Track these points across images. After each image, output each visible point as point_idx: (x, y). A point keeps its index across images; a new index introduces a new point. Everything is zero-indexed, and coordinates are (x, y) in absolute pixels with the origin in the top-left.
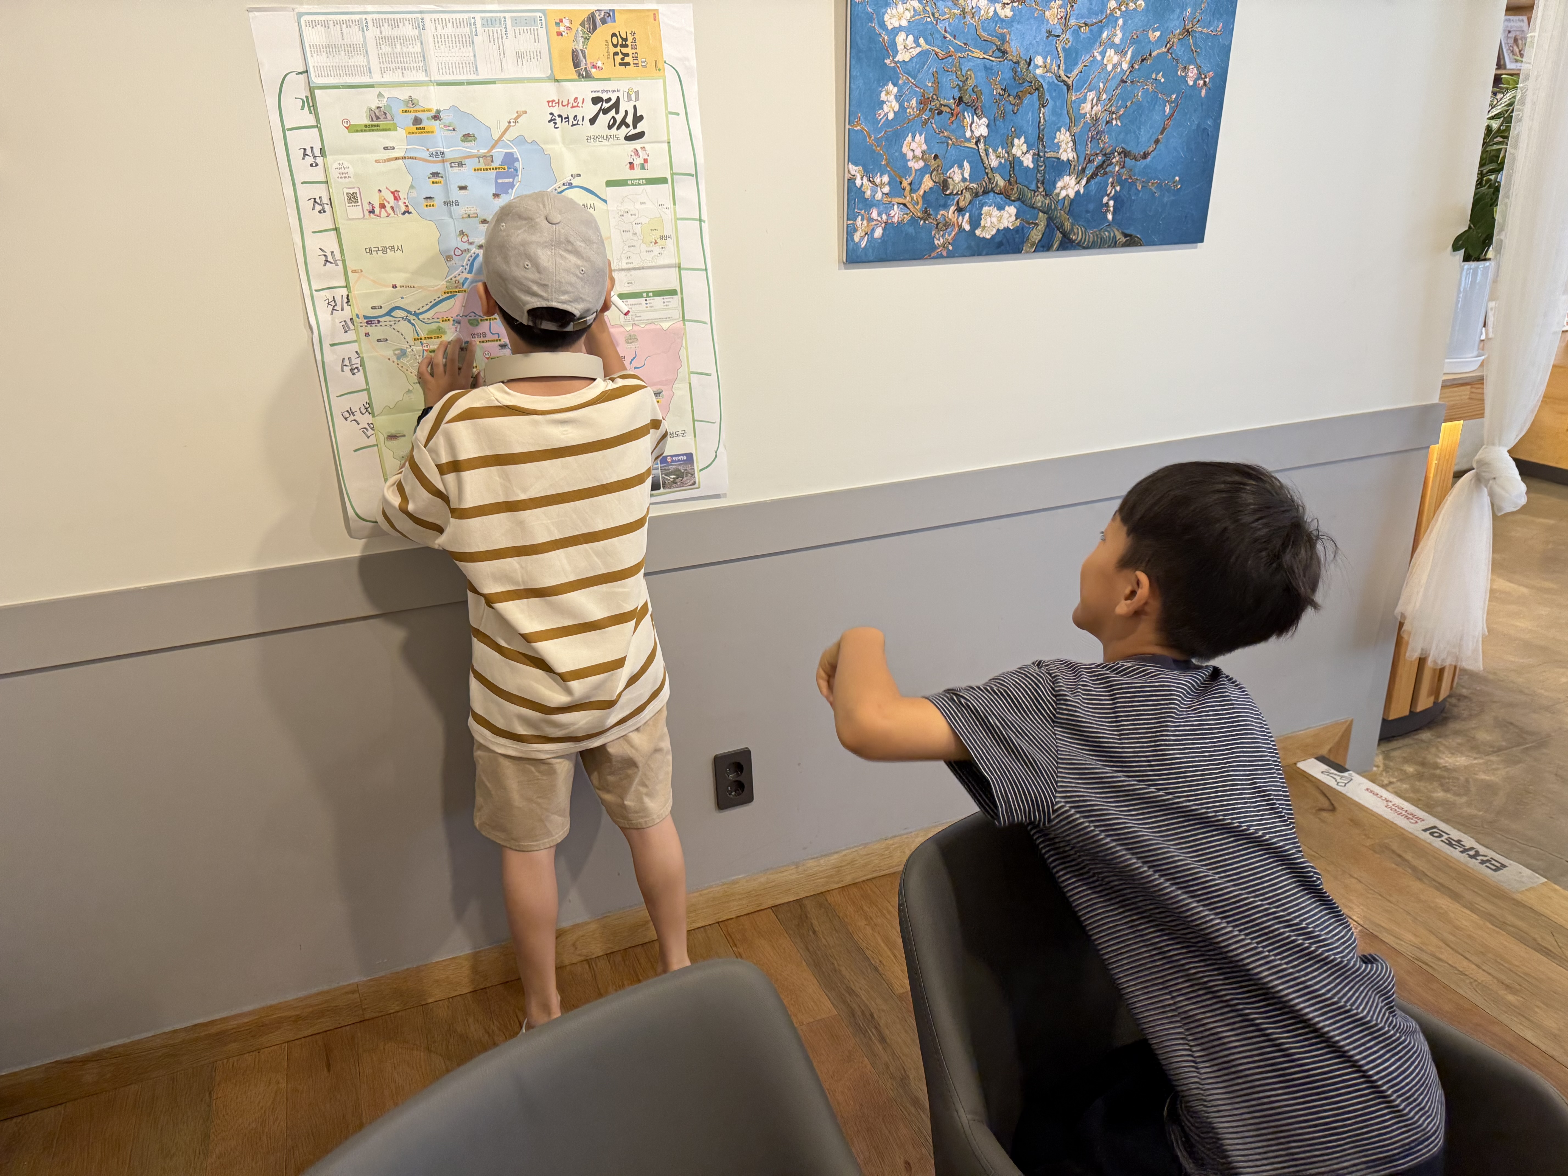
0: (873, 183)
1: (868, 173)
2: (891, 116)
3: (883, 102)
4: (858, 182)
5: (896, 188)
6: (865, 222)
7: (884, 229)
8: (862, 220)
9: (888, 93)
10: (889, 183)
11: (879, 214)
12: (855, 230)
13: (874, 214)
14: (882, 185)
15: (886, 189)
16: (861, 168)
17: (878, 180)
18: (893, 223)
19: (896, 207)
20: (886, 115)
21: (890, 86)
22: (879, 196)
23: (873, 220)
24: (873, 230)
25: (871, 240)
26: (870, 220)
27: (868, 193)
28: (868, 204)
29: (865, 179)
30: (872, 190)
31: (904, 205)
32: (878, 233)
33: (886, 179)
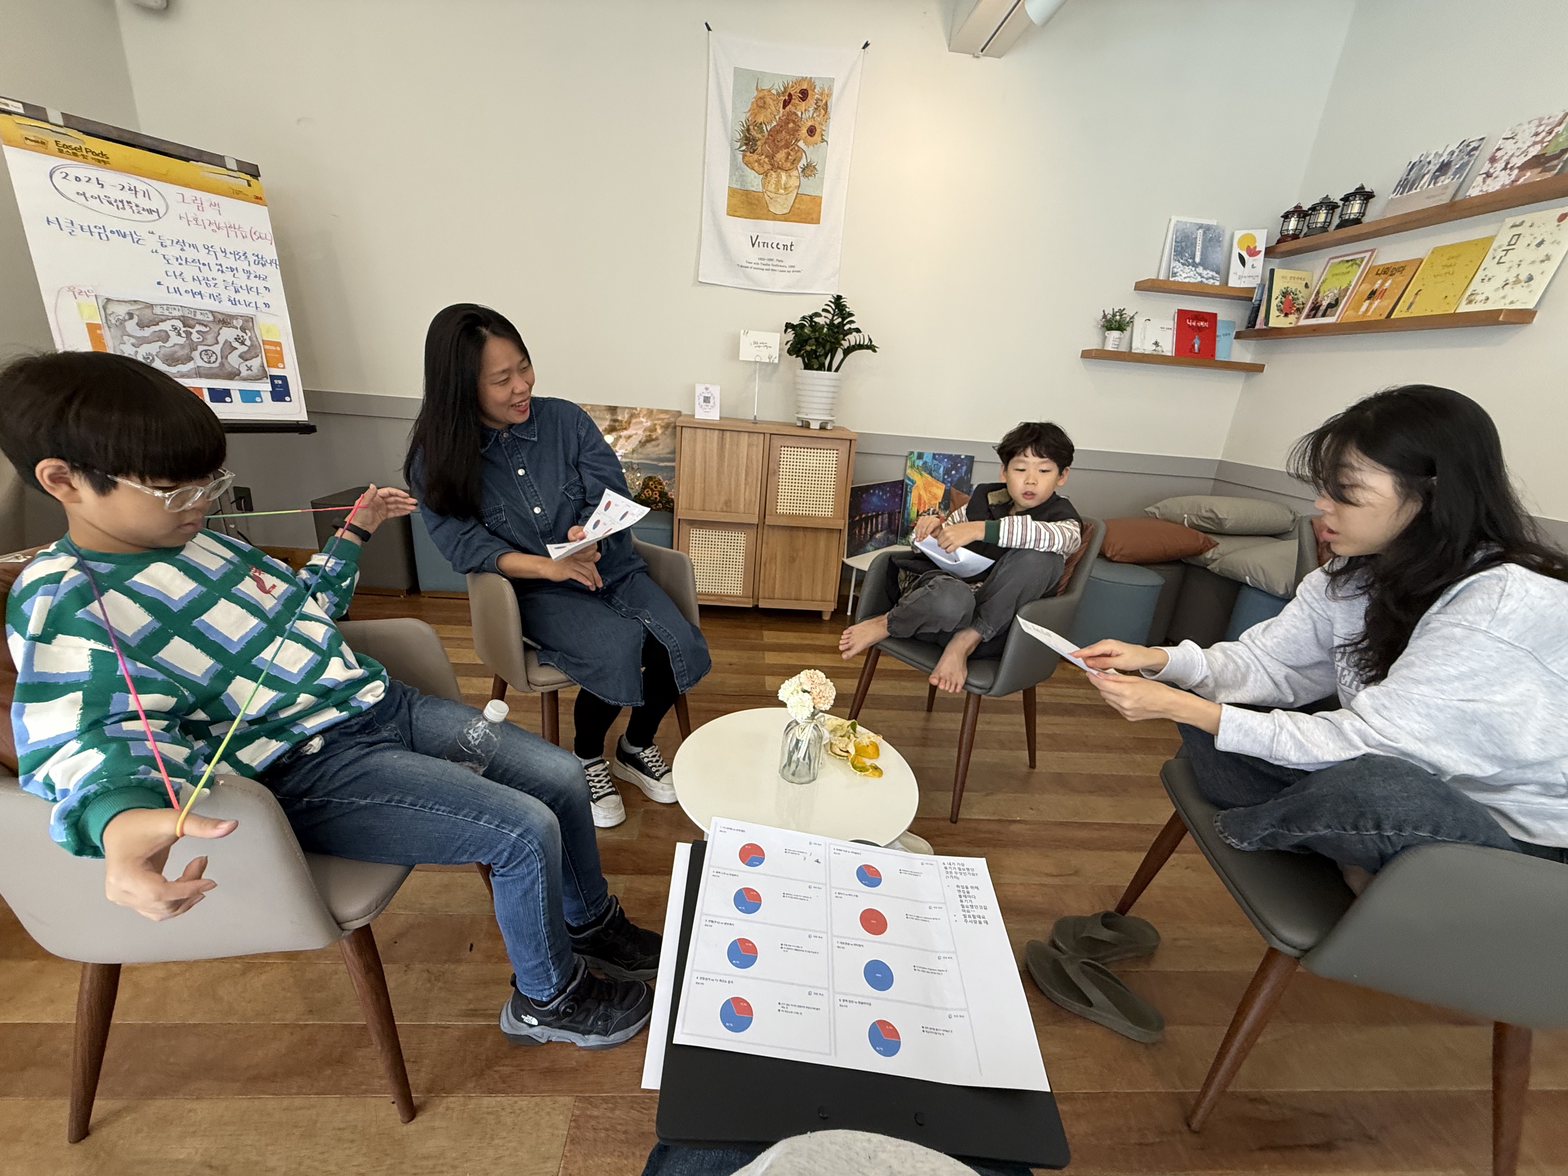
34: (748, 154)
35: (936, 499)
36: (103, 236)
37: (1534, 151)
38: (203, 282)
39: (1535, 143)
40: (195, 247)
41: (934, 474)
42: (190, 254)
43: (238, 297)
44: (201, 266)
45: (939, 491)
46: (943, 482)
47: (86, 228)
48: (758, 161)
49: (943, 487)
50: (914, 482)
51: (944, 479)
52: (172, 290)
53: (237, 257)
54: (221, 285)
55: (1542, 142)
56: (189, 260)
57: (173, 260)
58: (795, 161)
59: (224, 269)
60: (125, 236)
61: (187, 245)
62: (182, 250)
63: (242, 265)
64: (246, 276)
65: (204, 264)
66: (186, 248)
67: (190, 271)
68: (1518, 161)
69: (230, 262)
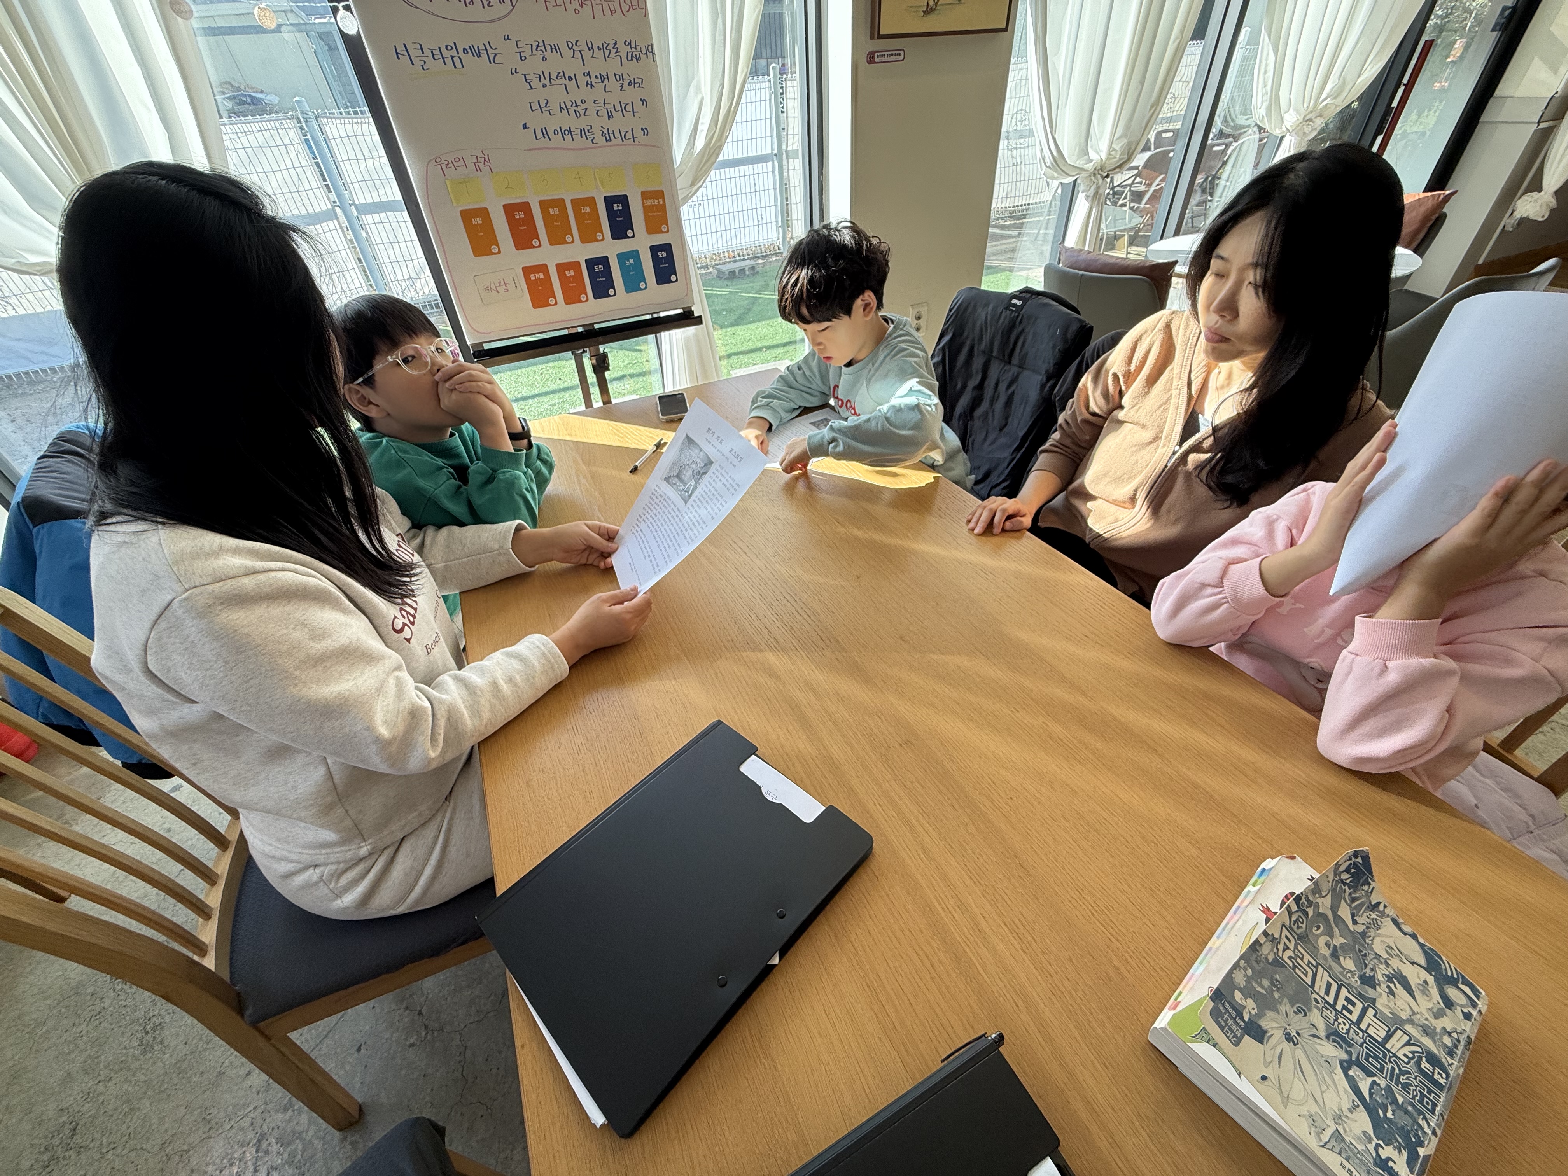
36: (456, 60)
38: (572, 112)
40: (555, 48)
42: (554, 64)
43: (614, 125)
44: (567, 82)
47: (437, 52)
52: (539, 135)
53: (607, 52)
54: (592, 112)
56: (554, 76)
57: (536, 83)
59: (594, 80)
60: (479, 56)
61: (548, 48)
62: (544, 59)
63: (612, 67)
64: (617, 85)
65: (570, 78)
66: (548, 54)
67: (556, 94)
69: (597, 66)
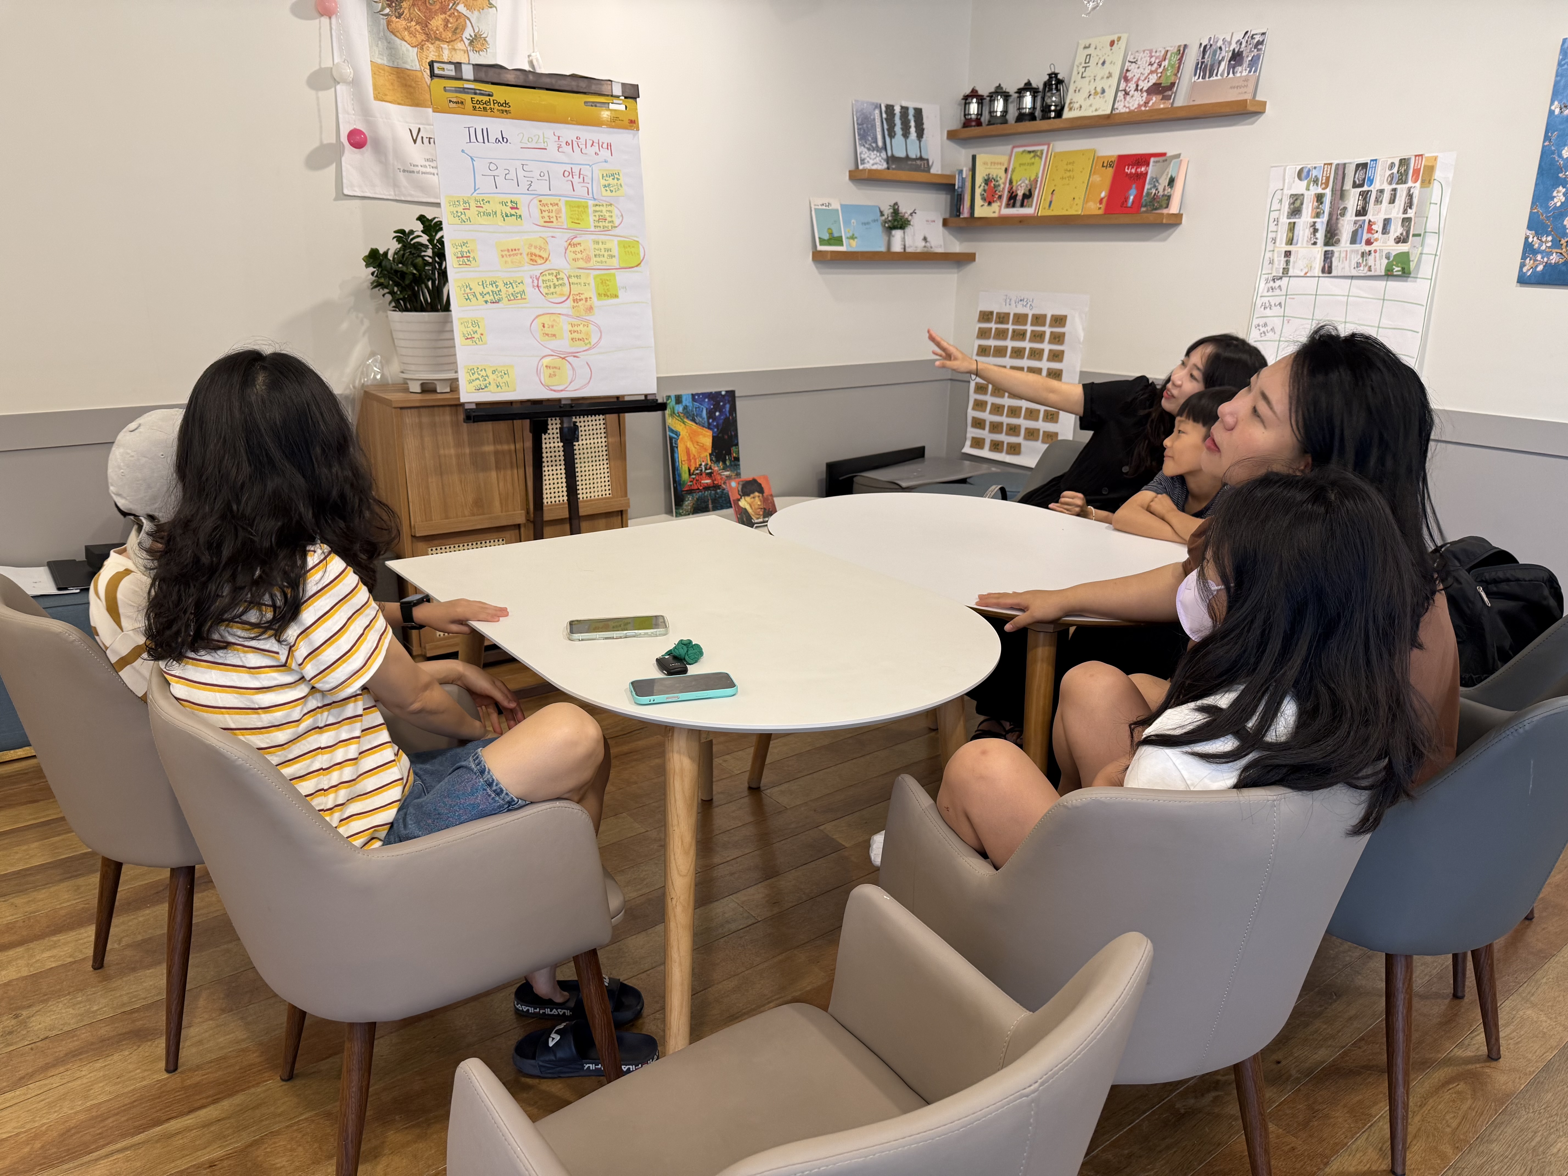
0: (1541, 240)
1: (1538, 234)
2: (1558, 204)
3: (1555, 197)
4: (1530, 240)
5: (1556, 244)
6: (1532, 262)
7: (1544, 266)
8: (1530, 260)
9: (1558, 192)
10: (1551, 241)
11: (1543, 258)
12: (1525, 265)
13: (1539, 257)
14: (1546, 242)
15: (1549, 244)
16: (1534, 232)
17: (1544, 239)
18: (1551, 263)
19: (1554, 254)
20: (1556, 204)
21: (1561, 188)
22: (1543, 247)
23: (1537, 260)
24: (1537, 267)
25: (1534, 272)
26: (1535, 260)
27: (1536, 246)
28: (1535, 252)
29: (1535, 238)
30: (1539, 244)
31: (1561, 253)
32: (1540, 268)
33: (1550, 238)
34: (394, 19)
35: (706, 450)
37: (1153, 79)
39: (1152, 72)
41: (698, 419)
45: (706, 439)
46: (709, 428)
48: (407, 29)
49: (709, 434)
50: (677, 434)
51: (709, 424)
55: (1155, 71)
58: (457, 31)
68: (1145, 85)
